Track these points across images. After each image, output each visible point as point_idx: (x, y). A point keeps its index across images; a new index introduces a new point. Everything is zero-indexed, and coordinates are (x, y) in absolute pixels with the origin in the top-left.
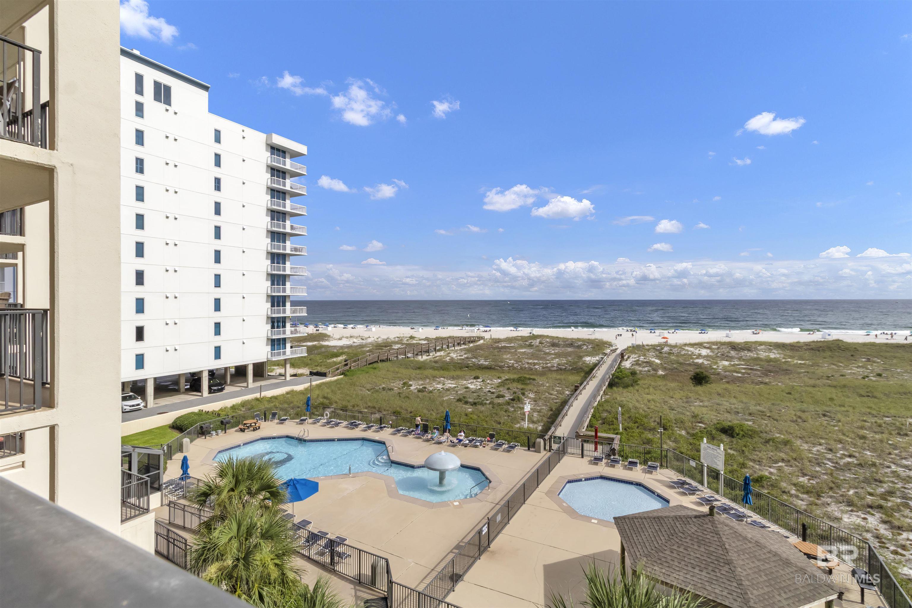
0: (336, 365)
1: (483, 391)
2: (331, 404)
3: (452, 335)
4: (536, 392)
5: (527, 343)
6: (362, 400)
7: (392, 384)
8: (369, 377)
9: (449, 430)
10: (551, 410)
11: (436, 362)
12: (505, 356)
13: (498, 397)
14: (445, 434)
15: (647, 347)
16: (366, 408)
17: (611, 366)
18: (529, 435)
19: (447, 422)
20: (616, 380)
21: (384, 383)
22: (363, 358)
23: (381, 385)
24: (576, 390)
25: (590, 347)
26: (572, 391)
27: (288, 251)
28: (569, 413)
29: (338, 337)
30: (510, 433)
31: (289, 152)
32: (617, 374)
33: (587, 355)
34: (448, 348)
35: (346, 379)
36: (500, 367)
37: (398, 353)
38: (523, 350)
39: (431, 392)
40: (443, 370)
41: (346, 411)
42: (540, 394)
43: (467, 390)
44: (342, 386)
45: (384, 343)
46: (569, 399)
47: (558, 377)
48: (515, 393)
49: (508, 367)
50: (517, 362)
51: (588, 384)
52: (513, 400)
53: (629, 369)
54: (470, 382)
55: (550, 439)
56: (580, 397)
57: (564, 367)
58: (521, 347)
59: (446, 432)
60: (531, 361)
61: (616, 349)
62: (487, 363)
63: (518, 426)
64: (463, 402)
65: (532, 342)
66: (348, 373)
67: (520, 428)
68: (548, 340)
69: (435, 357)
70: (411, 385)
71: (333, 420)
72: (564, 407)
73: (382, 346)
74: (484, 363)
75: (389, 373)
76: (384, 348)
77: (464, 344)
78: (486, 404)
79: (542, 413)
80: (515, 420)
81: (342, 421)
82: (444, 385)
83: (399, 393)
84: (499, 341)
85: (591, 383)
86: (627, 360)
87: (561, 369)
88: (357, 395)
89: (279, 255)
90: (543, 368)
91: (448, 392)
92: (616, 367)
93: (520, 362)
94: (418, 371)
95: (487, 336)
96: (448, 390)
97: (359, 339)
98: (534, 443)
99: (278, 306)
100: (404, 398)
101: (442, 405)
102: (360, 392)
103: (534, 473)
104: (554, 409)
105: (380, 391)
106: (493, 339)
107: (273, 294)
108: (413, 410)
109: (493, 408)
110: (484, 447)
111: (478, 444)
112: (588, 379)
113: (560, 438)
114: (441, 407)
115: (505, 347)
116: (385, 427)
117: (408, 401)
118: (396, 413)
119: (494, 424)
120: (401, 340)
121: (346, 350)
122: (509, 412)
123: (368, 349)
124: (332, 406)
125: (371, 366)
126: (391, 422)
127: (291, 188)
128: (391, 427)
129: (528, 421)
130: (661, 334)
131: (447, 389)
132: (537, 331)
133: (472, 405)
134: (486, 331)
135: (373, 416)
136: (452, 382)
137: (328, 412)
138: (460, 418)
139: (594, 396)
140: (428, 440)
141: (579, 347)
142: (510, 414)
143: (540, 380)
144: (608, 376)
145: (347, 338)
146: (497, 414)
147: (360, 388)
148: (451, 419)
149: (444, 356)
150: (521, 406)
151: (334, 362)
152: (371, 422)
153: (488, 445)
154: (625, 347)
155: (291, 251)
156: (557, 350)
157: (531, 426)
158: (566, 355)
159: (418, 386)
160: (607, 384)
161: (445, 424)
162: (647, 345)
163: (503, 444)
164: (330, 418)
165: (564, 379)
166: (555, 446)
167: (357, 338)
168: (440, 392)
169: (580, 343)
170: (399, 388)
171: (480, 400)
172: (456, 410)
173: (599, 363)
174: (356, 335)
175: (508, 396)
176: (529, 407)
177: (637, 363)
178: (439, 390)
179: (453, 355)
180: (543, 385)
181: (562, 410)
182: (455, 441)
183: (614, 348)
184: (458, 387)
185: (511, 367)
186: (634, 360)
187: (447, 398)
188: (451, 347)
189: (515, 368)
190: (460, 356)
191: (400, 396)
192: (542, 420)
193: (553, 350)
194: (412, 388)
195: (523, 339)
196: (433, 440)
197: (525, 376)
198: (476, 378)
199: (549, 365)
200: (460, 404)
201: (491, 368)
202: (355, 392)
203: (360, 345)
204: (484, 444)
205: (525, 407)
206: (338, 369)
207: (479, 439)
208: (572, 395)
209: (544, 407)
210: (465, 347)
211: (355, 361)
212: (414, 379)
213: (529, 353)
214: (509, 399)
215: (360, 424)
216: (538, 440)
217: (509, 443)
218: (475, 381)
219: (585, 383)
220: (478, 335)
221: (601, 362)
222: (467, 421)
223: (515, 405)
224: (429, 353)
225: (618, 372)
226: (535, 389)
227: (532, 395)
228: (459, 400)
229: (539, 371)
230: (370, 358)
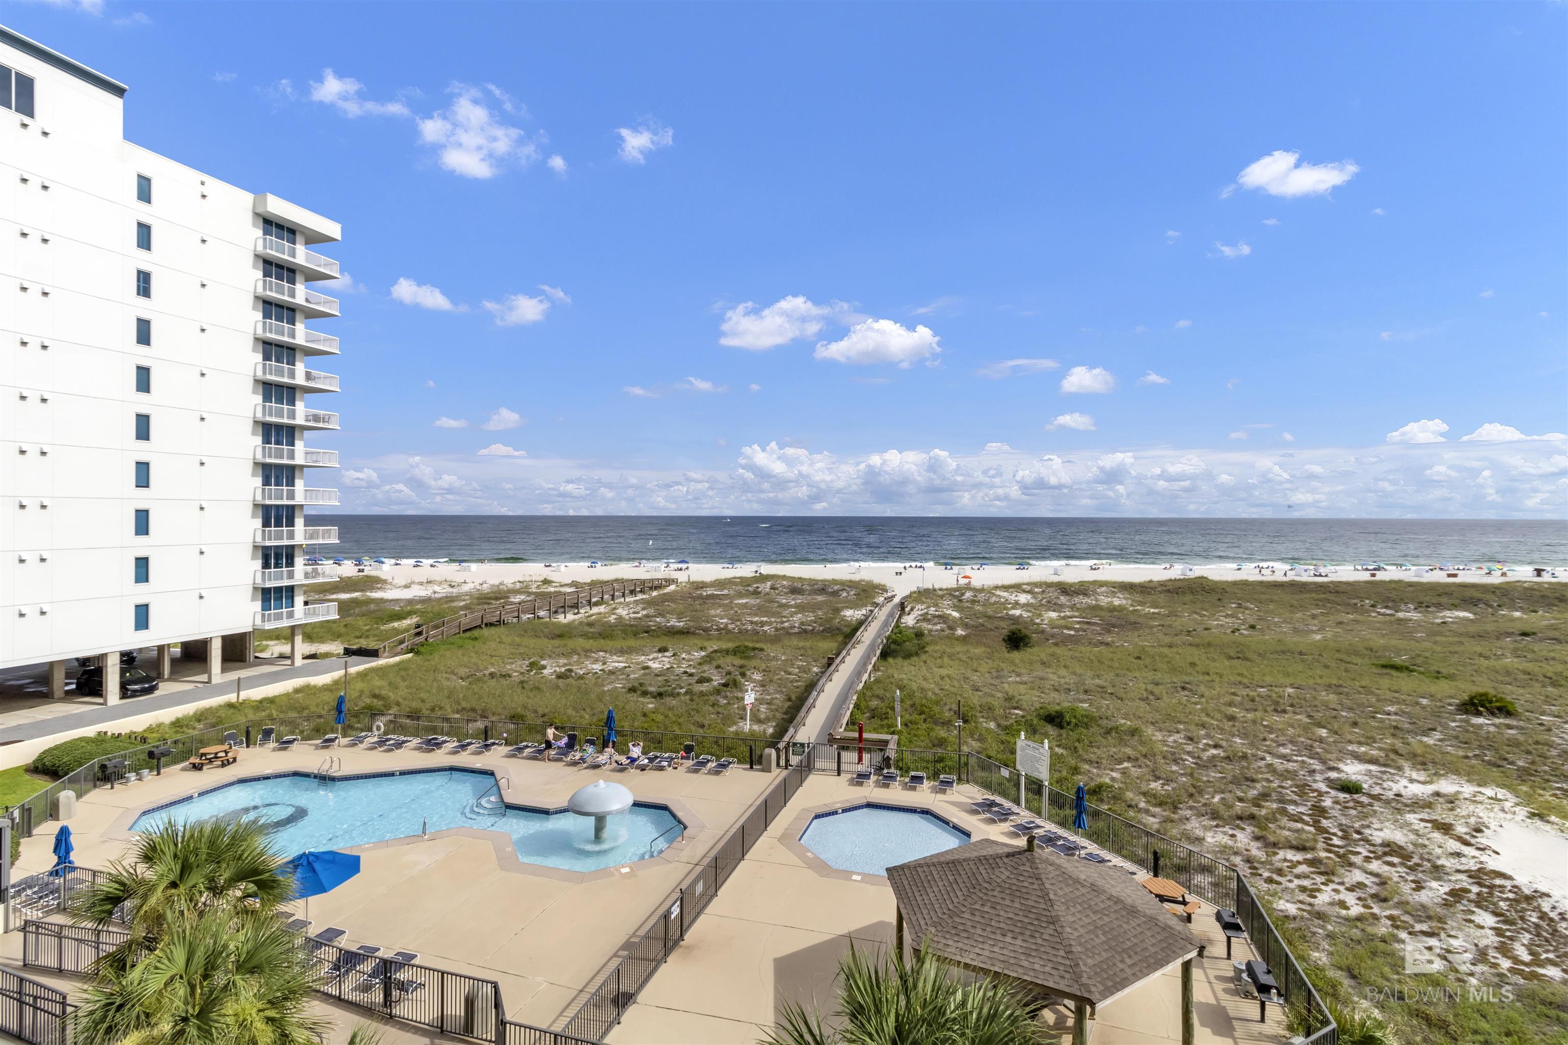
0: (397, 635)
1: (674, 672)
2: (388, 707)
3: (620, 576)
4: (764, 671)
5: (750, 589)
6: (449, 697)
7: (508, 667)
8: (463, 655)
9: (614, 743)
10: (790, 700)
11: (590, 625)
12: (712, 612)
13: (701, 681)
14: (606, 749)
15: (940, 593)
16: (458, 712)
17: (886, 624)
18: (752, 743)
19: (611, 729)
20: (893, 646)
21: (492, 664)
22: (453, 620)
23: (486, 668)
24: (829, 665)
25: (852, 593)
26: (823, 667)
27: (300, 420)
28: (818, 703)
29: (403, 583)
30: (721, 742)
31: (302, 233)
32: (894, 636)
33: (847, 607)
34: (613, 599)
35: (418, 659)
36: (704, 631)
37: (520, 609)
38: (744, 601)
39: (581, 677)
40: (604, 638)
41: (418, 718)
42: (771, 675)
43: (647, 671)
44: (411, 672)
45: (492, 592)
46: (818, 680)
47: (801, 644)
48: (729, 673)
49: (718, 630)
50: (733, 621)
51: (848, 654)
52: (725, 685)
53: (913, 628)
54: (651, 657)
55: (787, 748)
56: (836, 676)
57: (810, 628)
58: (740, 595)
59: (608, 747)
60: (757, 619)
61: (893, 596)
62: (682, 624)
63: (733, 729)
64: (639, 692)
65: (758, 587)
66: (422, 649)
67: (737, 733)
68: (785, 583)
69: (589, 616)
70: (544, 667)
71: (392, 737)
72: (810, 694)
73: (490, 598)
74: (677, 624)
75: (503, 646)
76: (494, 602)
77: (641, 591)
78: (678, 694)
79: (774, 704)
80: (728, 720)
81: (409, 739)
82: (604, 664)
83: (522, 682)
84: (702, 585)
85: (853, 652)
86: (909, 614)
87: (805, 631)
88: (440, 689)
89: (279, 427)
90: (777, 629)
91: (613, 677)
92: (893, 624)
93: (739, 620)
94: (557, 642)
95: (682, 577)
96: (612, 673)
97: (446, 586)
98: (761, 756)
99: (278, 524)
100: (531, 690)
101: (601, 700)
102: (446, 683)
103: (759, 807)
104: (794, 698)
105: (486, 679)
106: (693, 582)
107: (268, 502)
108: (547, 711)
109: (692, 700)
110: (676, 768)
111: (665, 764)
112: (849, 646)
113: (802, 745)
114: (599, 704)
115: (712, 596)
116: (494, 744)
117: (539, 697)
118: (515, 718)
119: (693, 728)
120: (527, 587)
121: (419, 606)
122: (719, 706)
123: (462, 603)
124: (390, 712)
125: (468, 634)
126: (505, 735)
127: (307, 300)
128: (506, 744)
129: (751, 720)
130: (961, 571)
131: (610, 671)
132: (767, 569)
133: (654, 697)
134: (681, 569)
135: (470, 725)
136: (621, 659)
137: (381, 723)
138: (634, 721)
139: (858, 674)
140: (574, 764)
141: (835, 594)
142: (720, 710)
143: (771, 650)
144: (880, 641)
145: (421, 584)
146: (698, 712)
147: (445, 675)
148: (617, 725)
149: (605, 613)
150: (740, 695)
151: (394, 629)
152: (467, 737)
153: (682, 764)
154: (907, 593)
155: (307, 420)
156: (800, 599)
157: (756, 727)
158: (813, 607)
159: (557, 669)
160: (878, 652)
161: (605, 733)
162: (941, 590)
163: (708, 761)
164: (385, 733)
165: (811, 648)
166: (795, 760)
167: (440, 583)
168: (598, 678)
169: (836, 588)
170: (522, 673)
171: (670, 689)
172: (627, 707)
173: (866, 620)
174: (439, 578)
175: (717, 680)
176: (753, 696)
177: (924, 618)
178: (596, 673)
179: (623, 612)
180: (775, 658)
181: (806, 698)
182: (623, 760)
183: (889, 594)
184: (629, 667)
185: (723, 629)
186: (920, 613)
187: (610, 687)
188: (619, 597)
189: (729, 632)
190: (634, 613)
191: (523, 688)
192: (774, 717)
193: (793, 599)
194: (545, 672)
195: (744, 581)
196: (584, 762)
197: (746, 644)
198: (663, 650)
199: (786, 624)
200: (633, 697)
201: (688, 632)
202: (435, 684)
203: (446, 597)
204: (675, 763)
205: (746, 697)
206: (402, 642)
207: (667, 755)
208: (823, 673)
209: (777, 696)
210: (644, 597)
211: (436, 627)
212: (550, 656)
213: (754, 606)
214: (720, 684)
215: (445, 742)
216: (767, 751)
217: (718, 758)
218: (660, 655)
219: (844, 652)
220: (667, 577)
221: (870, 619)
222: (646, 725)
223: (728, 694)
224: (577, 608)
225: (895, 634)
226: (763, 666)
227: (757, 677)
228: (632, 690)
229: (770, 635)
230: (467, 620)
